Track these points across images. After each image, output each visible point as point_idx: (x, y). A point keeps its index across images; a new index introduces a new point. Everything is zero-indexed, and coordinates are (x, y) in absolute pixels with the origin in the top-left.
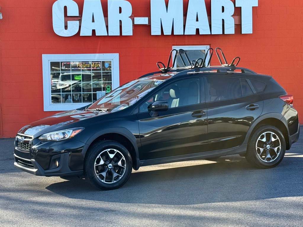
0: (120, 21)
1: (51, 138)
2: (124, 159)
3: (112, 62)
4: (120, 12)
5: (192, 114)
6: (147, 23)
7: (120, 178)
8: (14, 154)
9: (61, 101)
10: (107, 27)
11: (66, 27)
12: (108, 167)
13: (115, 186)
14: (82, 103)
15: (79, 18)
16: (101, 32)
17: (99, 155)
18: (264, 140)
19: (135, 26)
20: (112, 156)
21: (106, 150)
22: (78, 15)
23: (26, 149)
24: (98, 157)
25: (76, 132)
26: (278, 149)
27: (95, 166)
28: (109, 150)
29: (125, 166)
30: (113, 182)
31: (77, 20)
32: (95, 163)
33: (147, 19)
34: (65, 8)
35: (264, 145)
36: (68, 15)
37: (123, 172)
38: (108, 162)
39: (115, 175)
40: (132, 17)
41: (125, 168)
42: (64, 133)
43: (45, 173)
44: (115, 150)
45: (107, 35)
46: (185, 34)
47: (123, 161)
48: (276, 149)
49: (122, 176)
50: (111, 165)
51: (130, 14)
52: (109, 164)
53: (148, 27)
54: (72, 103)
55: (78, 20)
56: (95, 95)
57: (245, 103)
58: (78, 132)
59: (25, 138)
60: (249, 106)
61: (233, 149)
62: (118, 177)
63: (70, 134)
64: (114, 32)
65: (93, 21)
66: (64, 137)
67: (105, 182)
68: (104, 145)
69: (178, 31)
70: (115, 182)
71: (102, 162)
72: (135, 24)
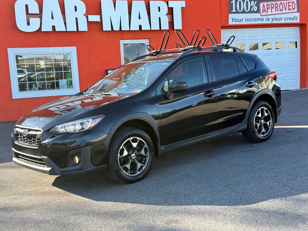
0: (77, 19)
1: (66, 130)
2: (147, 147)
3: (71, 54)
4: (76, 10)
5: (204, 94)
6: (99, 20)
7: (144, 168)
8: (13, 149)
9: (27, 89)
10: (65, 23)
11: (28, 24)
12: (131, 157)
13: (139, 177)
14: (47, 90)
15: (40, 15)
16: (60, 28)
17: (123, 145)
18: (260, 115)
19: (89, 23)
20: (135, 145)
21: (129, 139)
22: (38, 13)
23: (31, 144)
24: (121, 147)
25: (96, 121)
26: (270, 122)
27: (118, 158)
28: (132, 138)
29: (148, 154)
30: (137, 174)
31: (37, 17)
32: (119, 155)
33: (99, 16)
34: (27, 6)
35: (260, 120)
36: (30, 12)
37: (146, 161)
38: (132, 152)
39: (139, 165)
40: (86, 15)
41: (148, 156)
42: (82, 124)
43: (62, 172)
44: (138, 138)
45: (66, 30)
46: (130, 30)
47: (146, 149)
48: (268, 123)
49: (145, 166)
50: (134, 155)
51: (85, 13)
52: (132, 154)
53: (100, 24)
54: (38, 91)
55: (39, 17)
56: (58, 83)
57: (245, 80)
58: (98, 121)
59: (29, 131)
60: (247, 83)
61: (237, 126)
62: (142, 167)
63: (90, 123)
64: (72, 27)
65: (53, 18)
66: (82, 129)
67: (129, 175)
68: (127, 134)
69: (125, 28)
70: (139, 173)
71: (126, 153)
72: (89, 21)
